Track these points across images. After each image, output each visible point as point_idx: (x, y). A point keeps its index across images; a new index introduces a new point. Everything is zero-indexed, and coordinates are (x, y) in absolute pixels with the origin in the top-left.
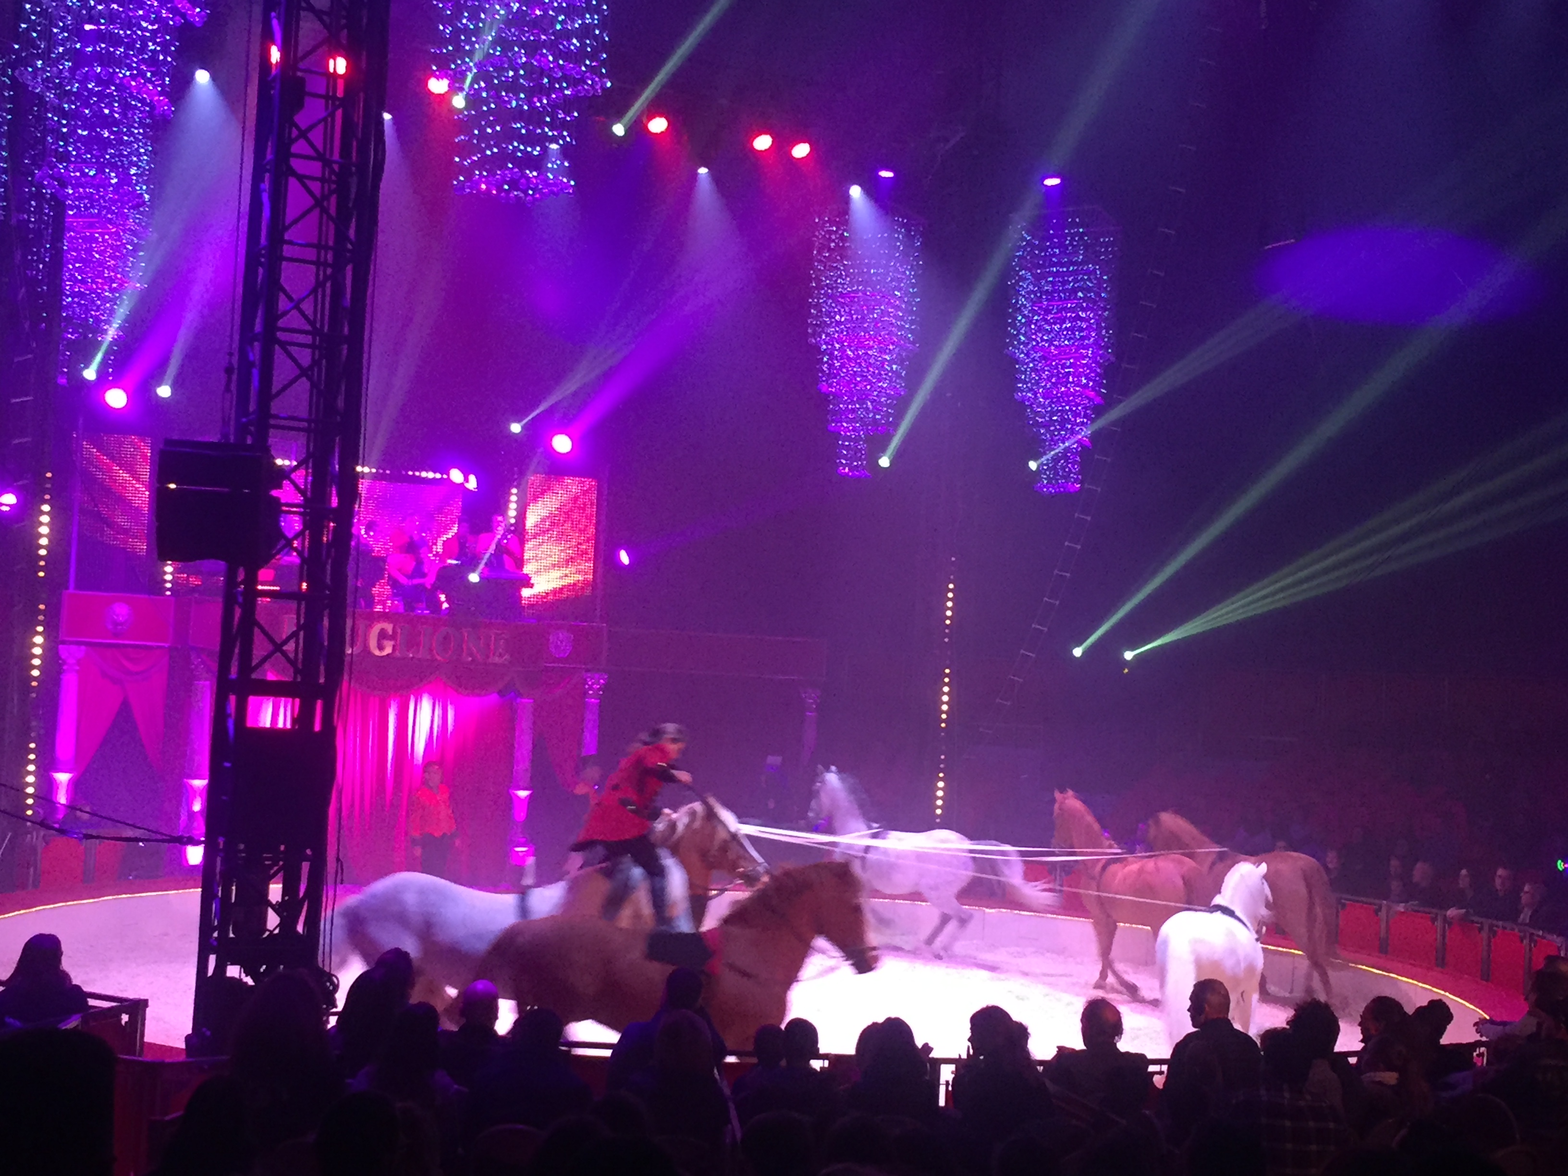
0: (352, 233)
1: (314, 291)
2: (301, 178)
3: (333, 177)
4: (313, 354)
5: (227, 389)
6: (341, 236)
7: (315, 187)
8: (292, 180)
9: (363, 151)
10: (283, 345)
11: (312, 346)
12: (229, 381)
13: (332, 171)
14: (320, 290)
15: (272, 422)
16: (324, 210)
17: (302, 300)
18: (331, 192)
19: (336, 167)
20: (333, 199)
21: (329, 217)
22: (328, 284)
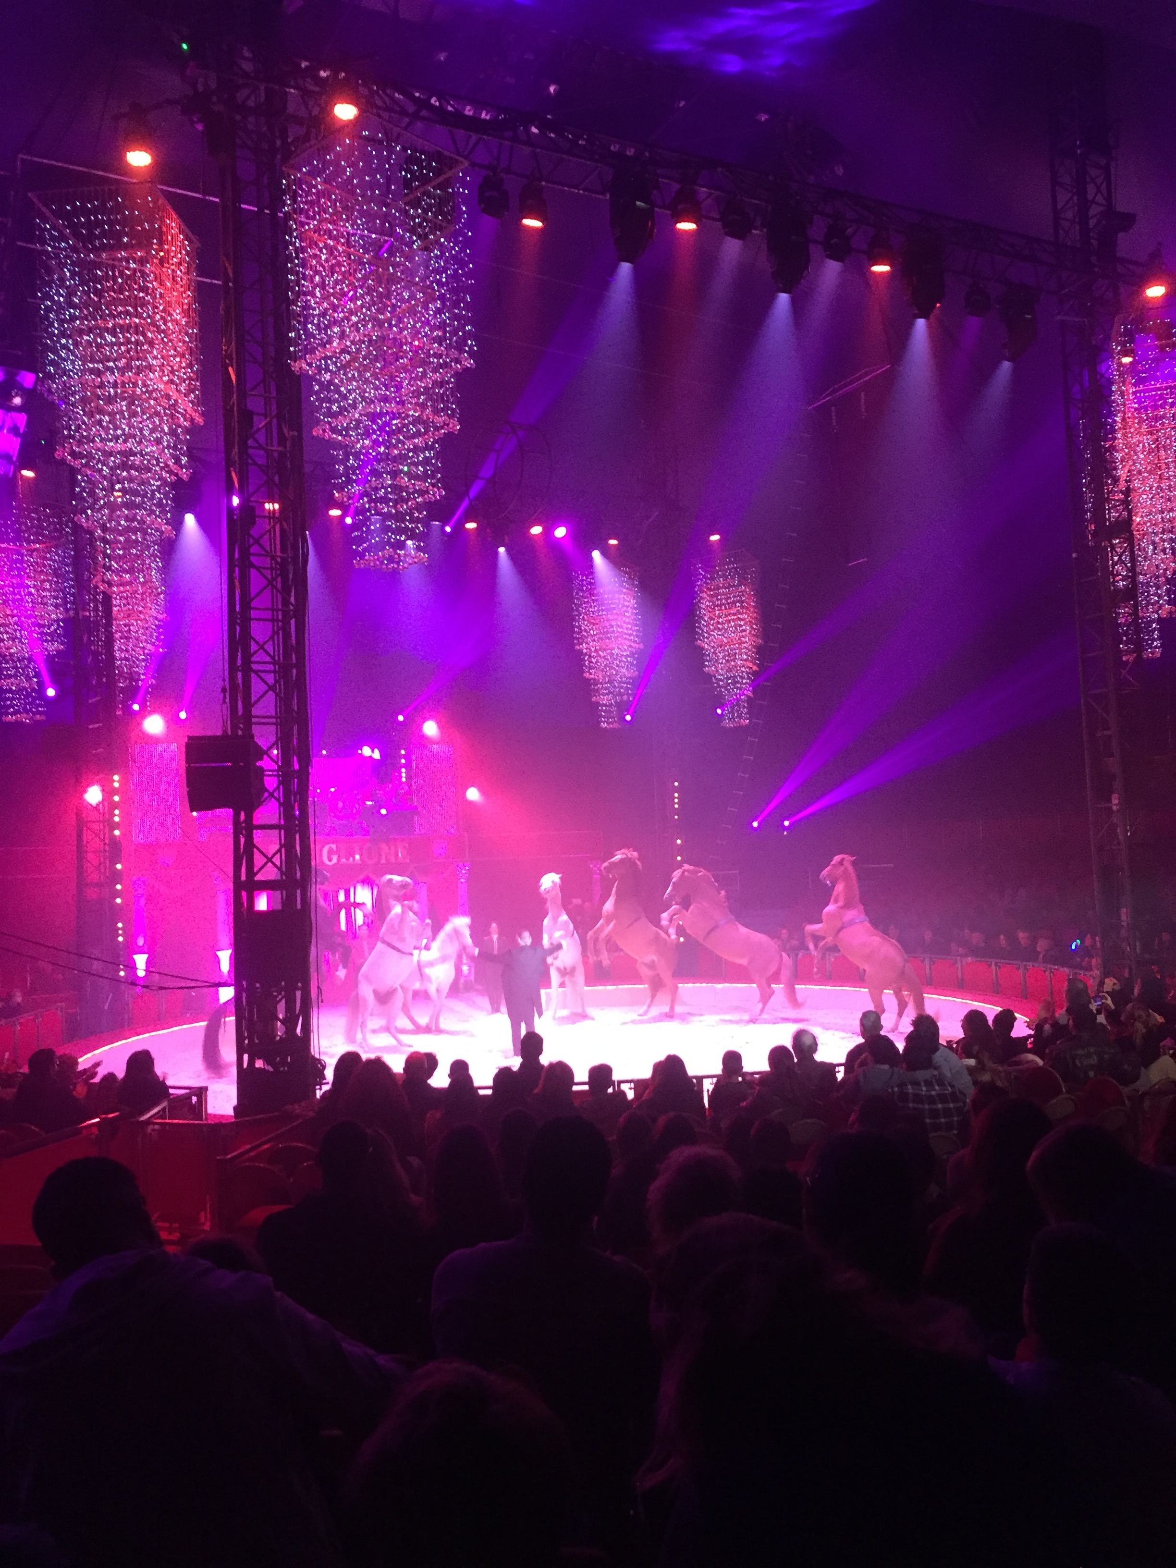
0: (292, 600)
1: (272, 637)
2: (258, 569)
3: (278, 567)
4: (275, 677)
5: (224, 702)
6: (286, 602)
7: (268, 573)
8: (252, 570)
9: (295, 548)
10: (256, 672)
11: (274, 672)
12: (225, 697)
13: (277, 563)
14: (276, 637)
15: (254, 720)
16: (274, 587)
17: (265, 643)
18: (277, 576)
19: (279, 560)
20: (279, 579)
21: (277, 590)
22: (280, 632)
